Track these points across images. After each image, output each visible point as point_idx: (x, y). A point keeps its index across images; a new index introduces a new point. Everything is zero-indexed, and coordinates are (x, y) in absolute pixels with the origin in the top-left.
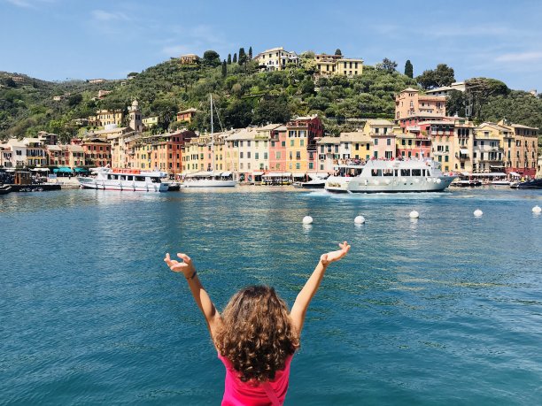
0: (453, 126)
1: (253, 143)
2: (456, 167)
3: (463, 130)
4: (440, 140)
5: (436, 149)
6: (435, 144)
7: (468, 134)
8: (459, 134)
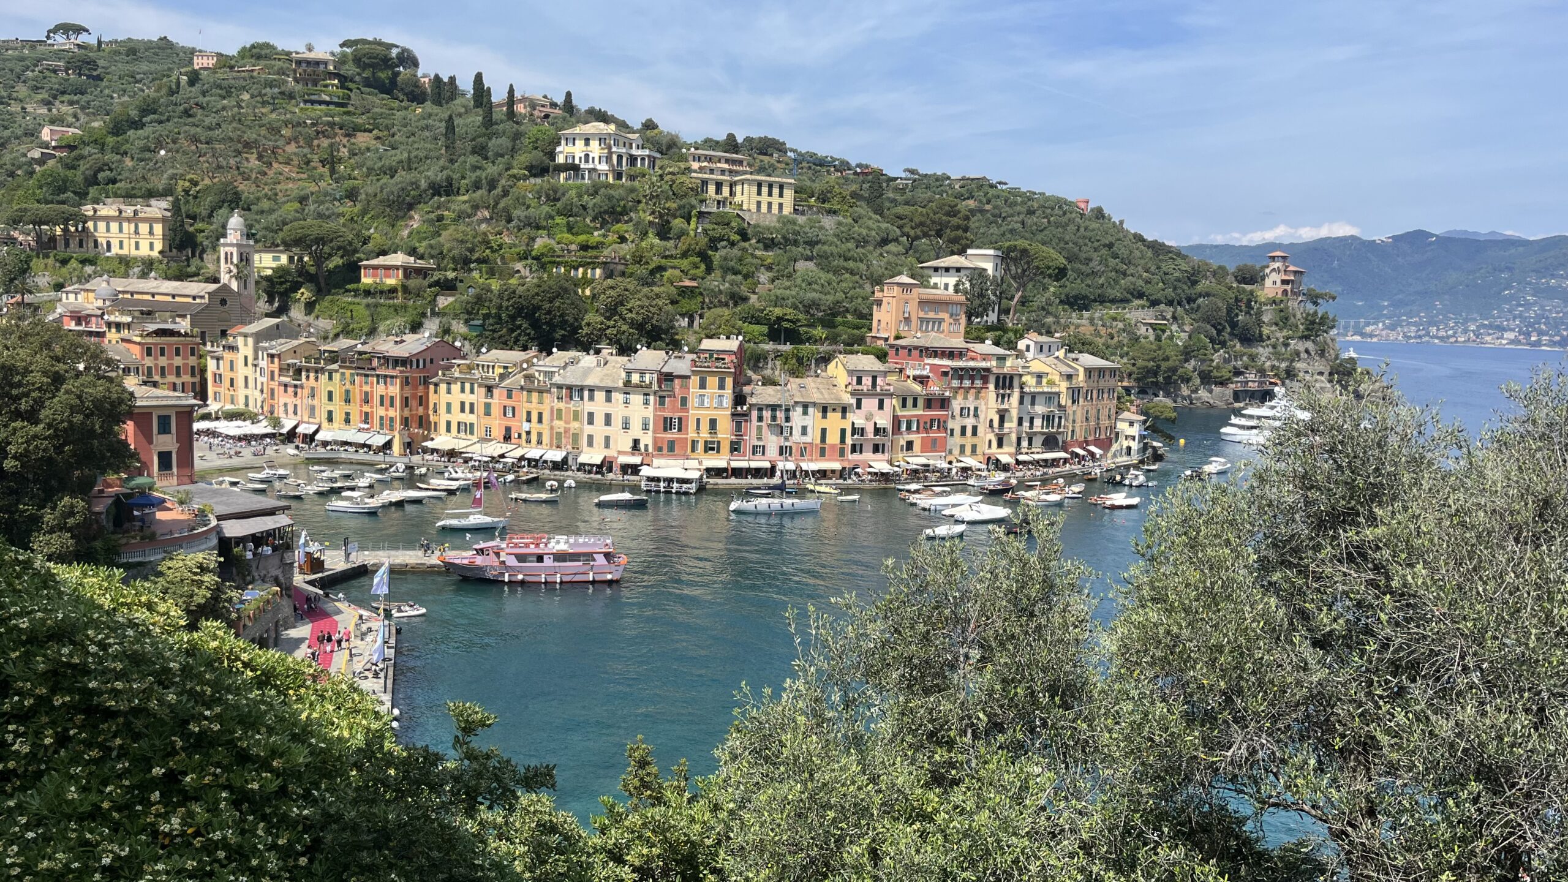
0: (987, 370)
1: (618, 397)
2: (990, 446)
3: (1005, 378)
4: (965, 398)
5: (957, 412)
6: (956, 404)
7: (1011, 387)
8: (997, 387)
